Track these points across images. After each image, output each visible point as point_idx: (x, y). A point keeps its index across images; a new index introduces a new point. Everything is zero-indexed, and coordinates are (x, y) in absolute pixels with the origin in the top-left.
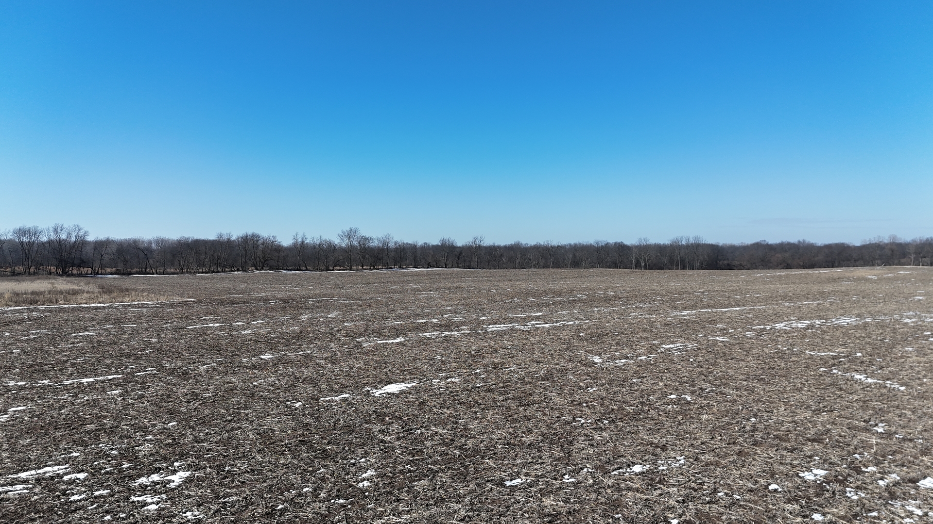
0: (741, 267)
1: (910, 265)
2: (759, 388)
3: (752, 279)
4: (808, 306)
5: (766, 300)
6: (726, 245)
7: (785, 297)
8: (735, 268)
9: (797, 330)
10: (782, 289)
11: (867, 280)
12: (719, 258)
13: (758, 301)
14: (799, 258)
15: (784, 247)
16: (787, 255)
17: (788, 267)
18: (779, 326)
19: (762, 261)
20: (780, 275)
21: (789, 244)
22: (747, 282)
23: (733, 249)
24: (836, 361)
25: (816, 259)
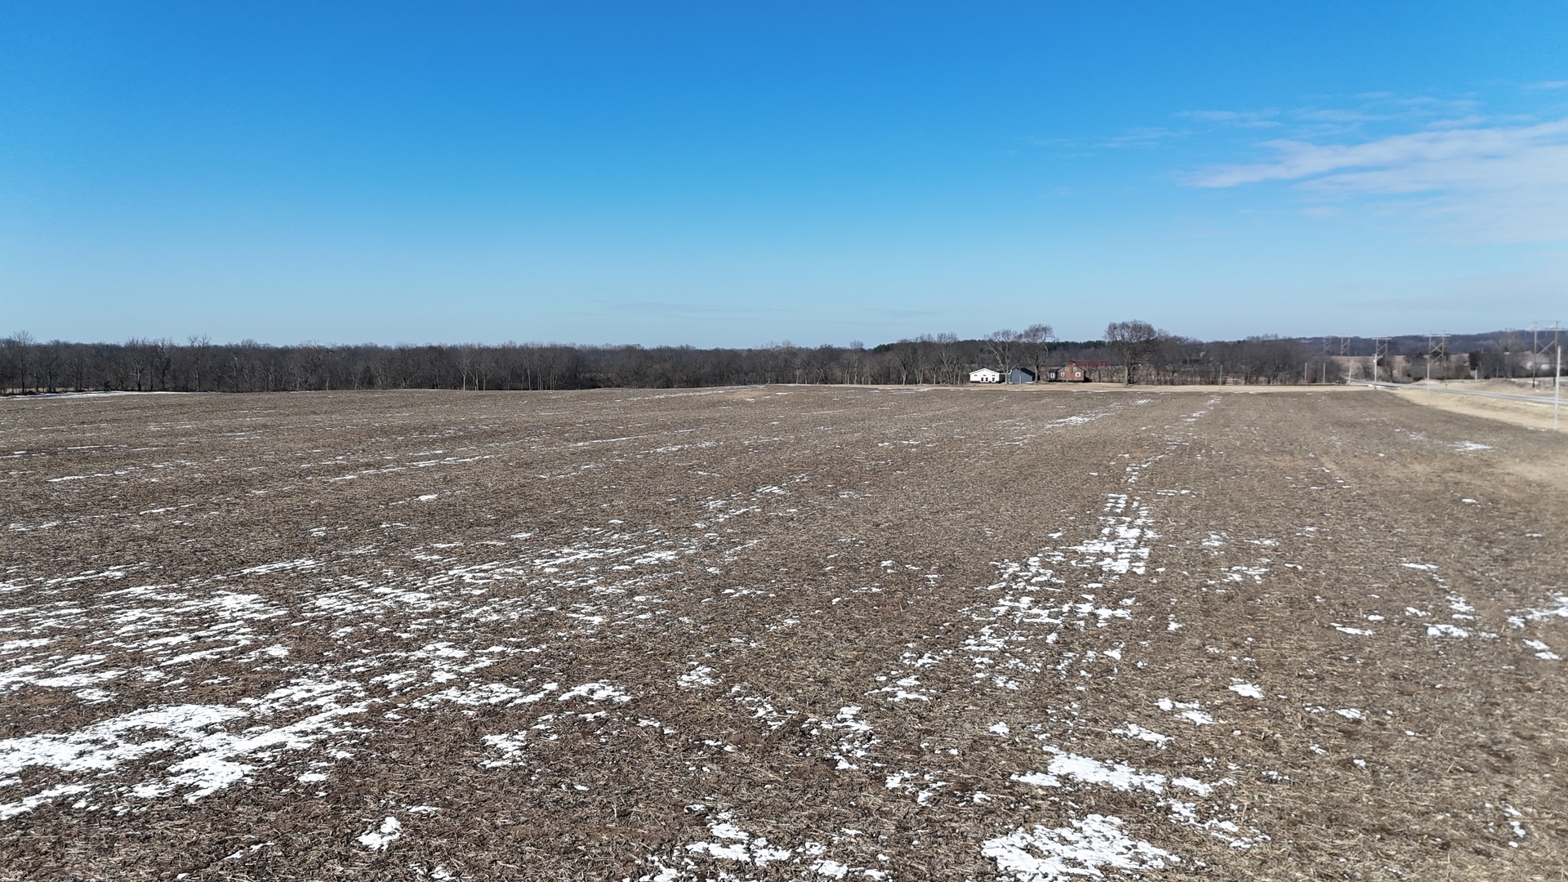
0: (609, 383)
1: (795, 382)
2: (650, 481)
3: (628, 404)
4: (683, 434)
5: (647, 430)
6: (584, 347)
7: (664, 426)
8: (601, 385)
9: (672, 452)
10: (661, 416)
11: (744, 403)
12: (580, 369)
13: (640, 431)
14: (682, 371)
15: (663, 354)
16: (668, 365)
17: (668, 384)
18: (658, 450)
19: (637, 374)
20: (659, 399)
21: (669, 350)
22: (624, 408)
23: (596, 353)
24: (691, 467)
25: (702, 371)
